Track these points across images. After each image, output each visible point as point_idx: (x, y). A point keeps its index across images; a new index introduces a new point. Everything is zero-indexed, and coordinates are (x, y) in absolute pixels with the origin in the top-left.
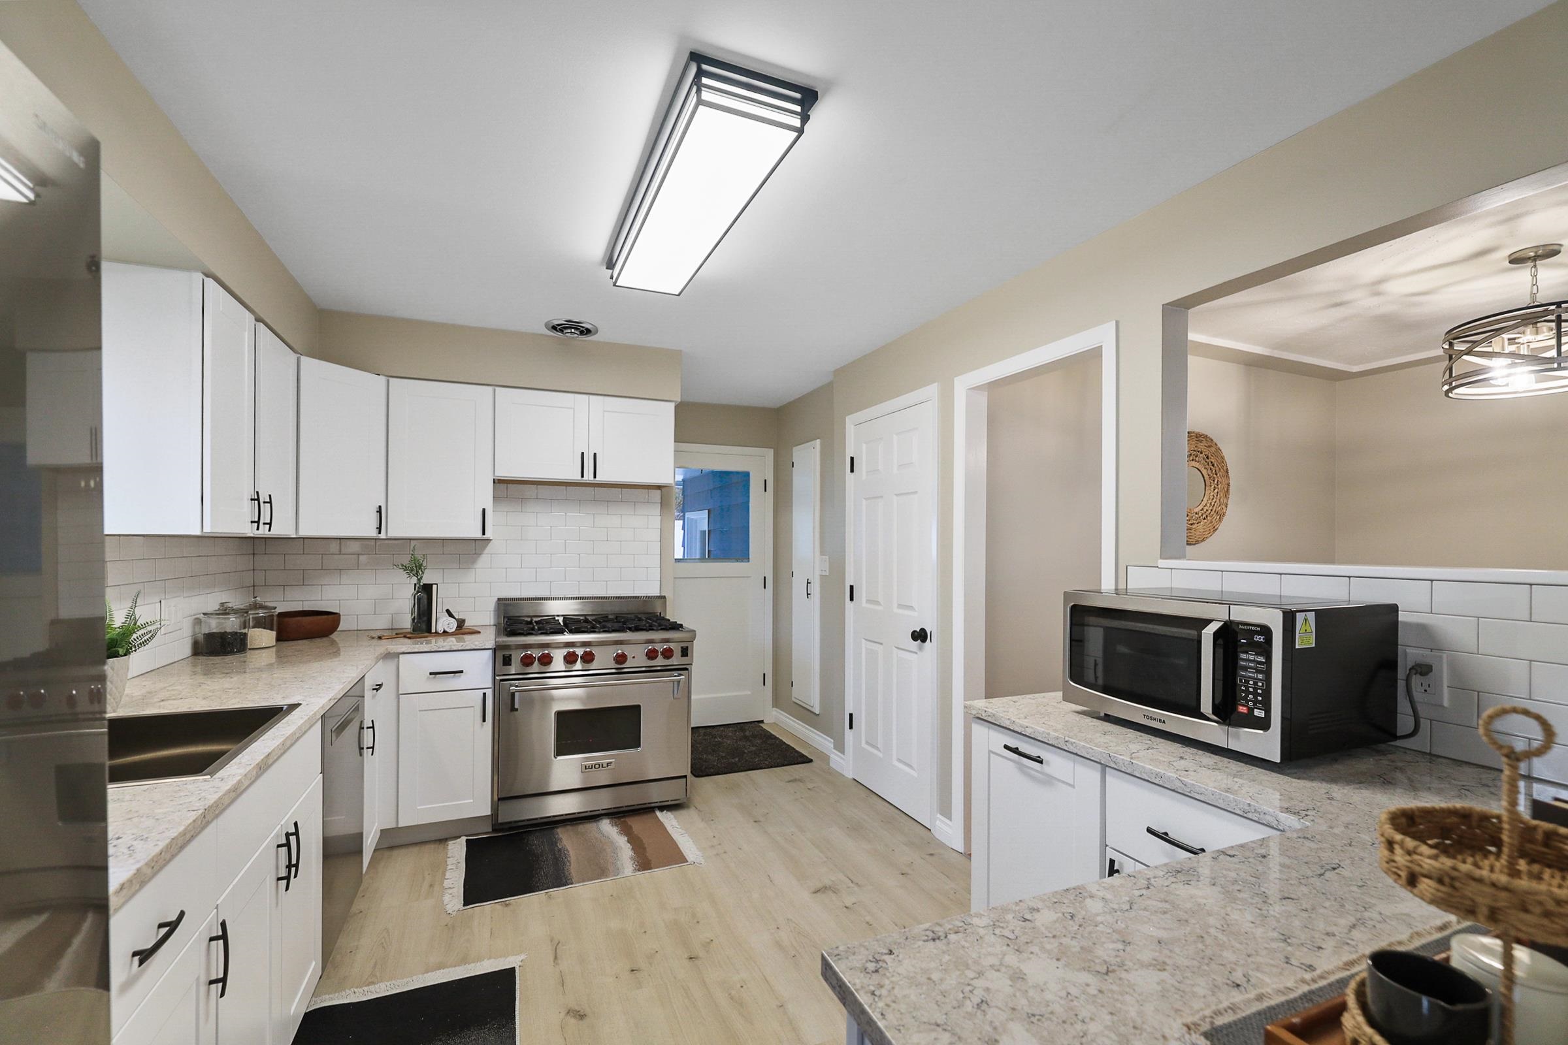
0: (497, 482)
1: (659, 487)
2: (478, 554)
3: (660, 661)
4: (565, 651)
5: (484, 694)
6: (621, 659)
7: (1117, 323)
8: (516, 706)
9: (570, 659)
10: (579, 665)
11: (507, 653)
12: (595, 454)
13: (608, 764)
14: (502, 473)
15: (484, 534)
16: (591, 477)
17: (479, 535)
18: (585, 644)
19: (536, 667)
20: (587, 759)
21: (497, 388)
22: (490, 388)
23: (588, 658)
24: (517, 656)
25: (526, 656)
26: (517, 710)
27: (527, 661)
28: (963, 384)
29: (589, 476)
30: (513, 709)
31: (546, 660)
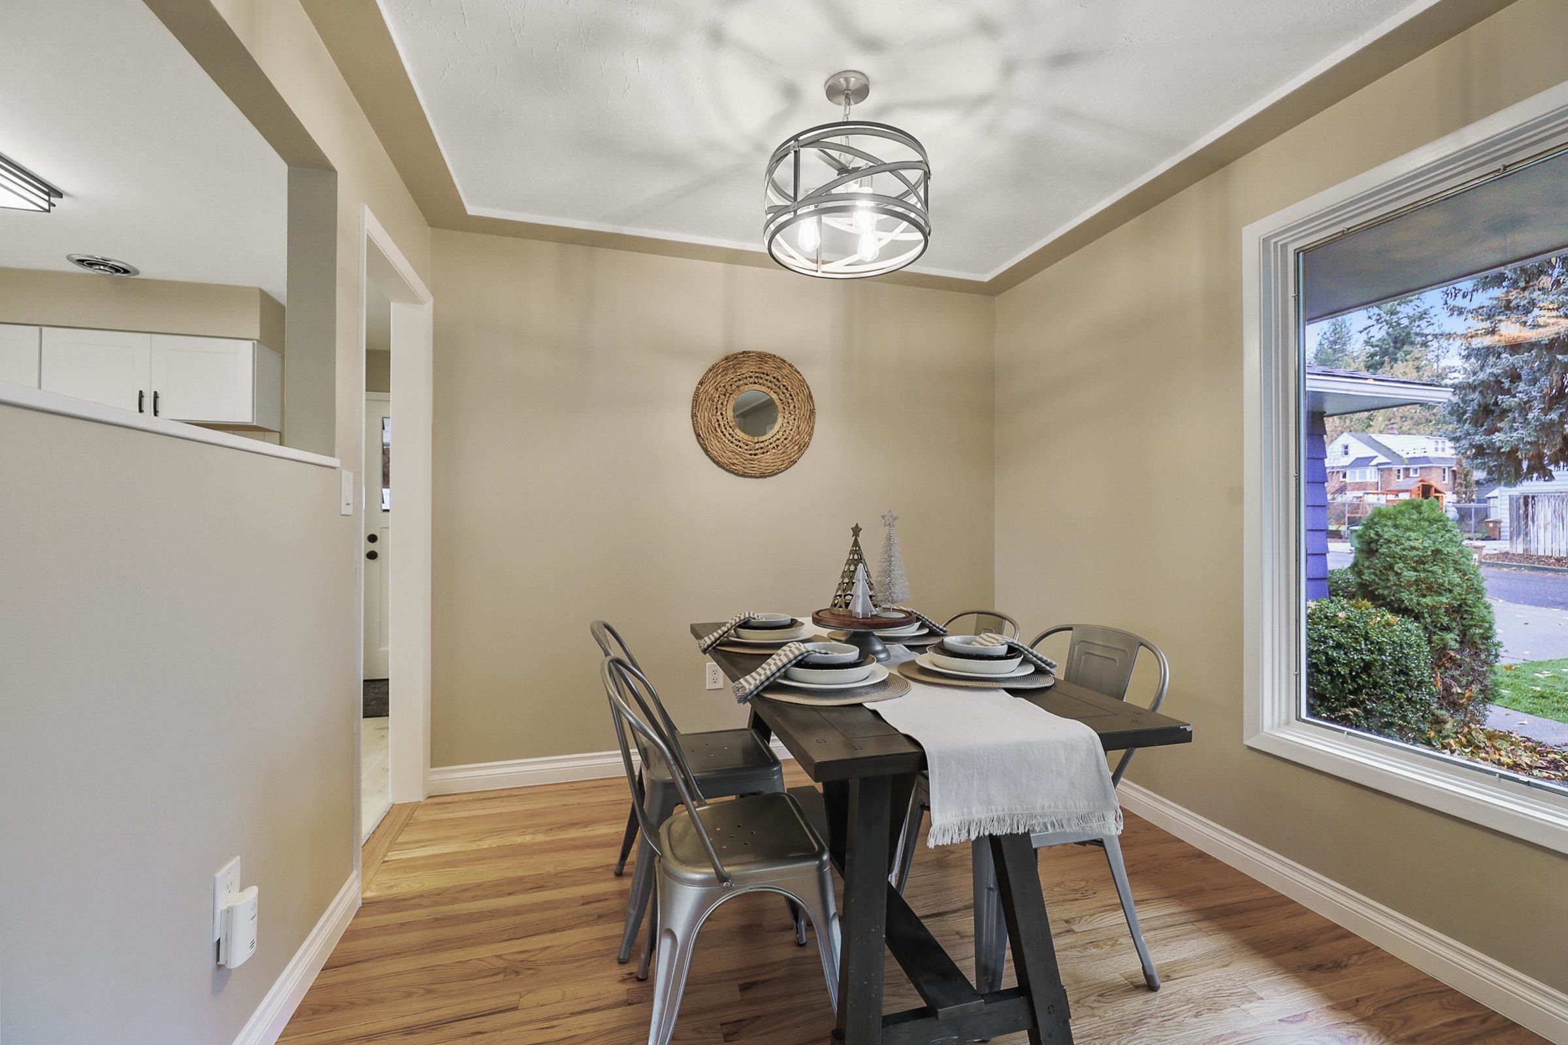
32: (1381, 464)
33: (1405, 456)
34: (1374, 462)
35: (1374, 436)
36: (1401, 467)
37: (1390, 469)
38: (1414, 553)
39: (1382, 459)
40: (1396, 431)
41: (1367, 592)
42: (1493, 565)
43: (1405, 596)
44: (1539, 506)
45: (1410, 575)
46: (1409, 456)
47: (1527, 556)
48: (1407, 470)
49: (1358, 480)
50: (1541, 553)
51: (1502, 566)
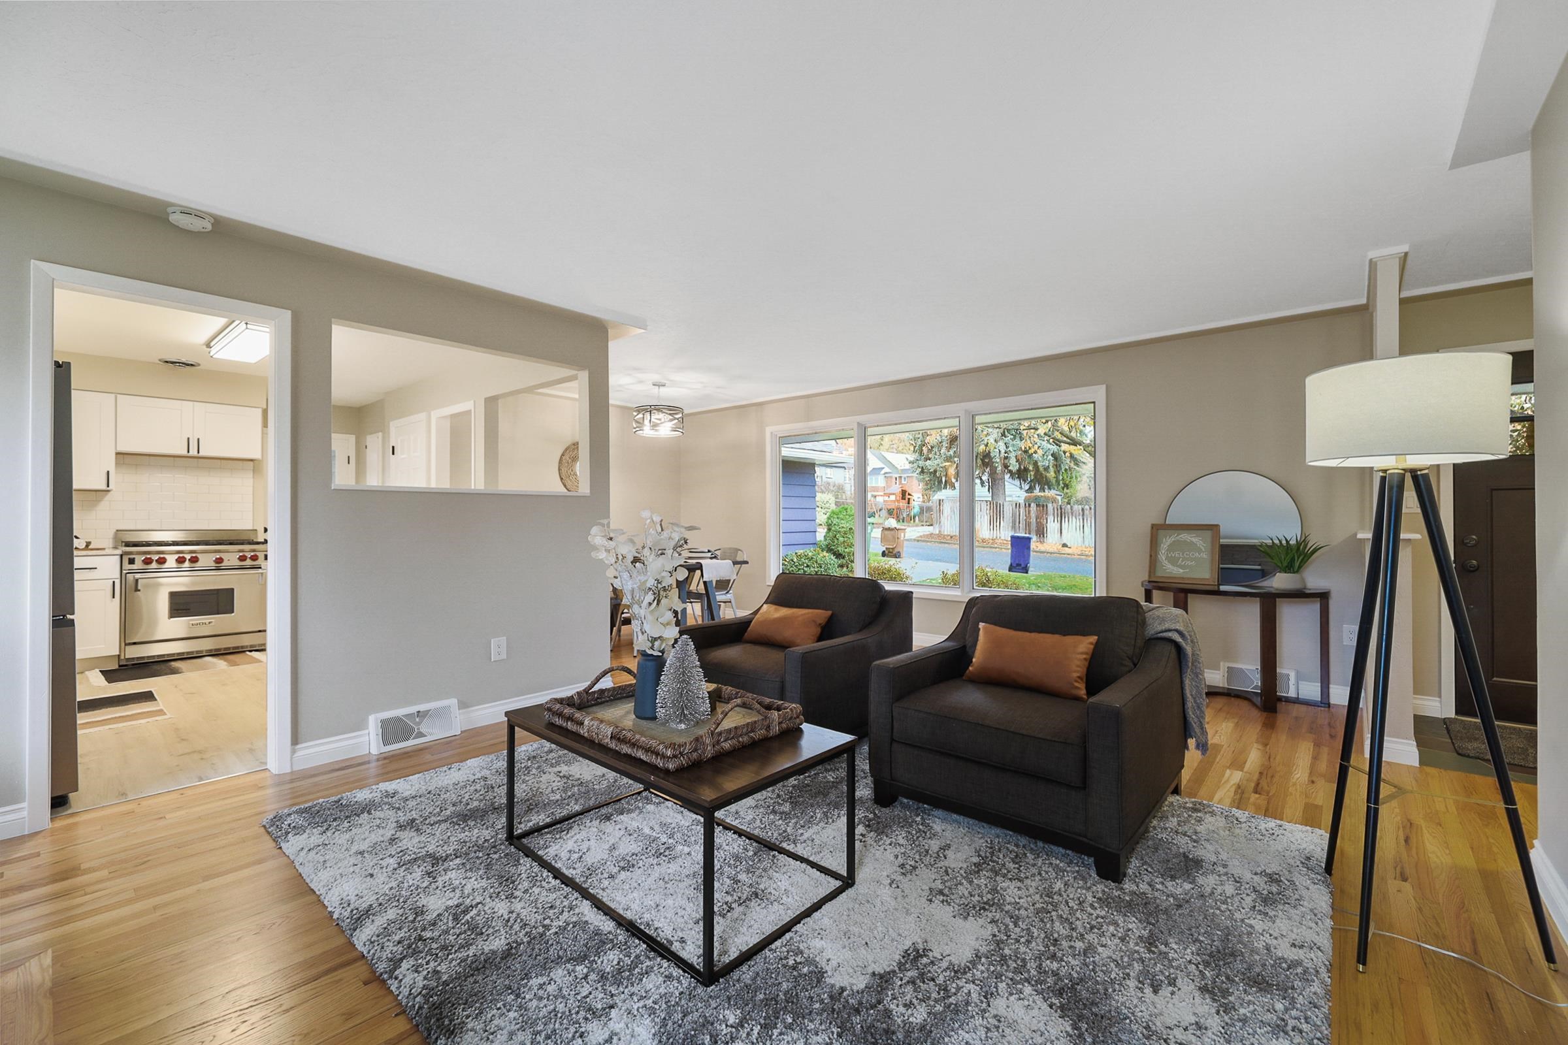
0: (117, 454)
1: (252, 460)
2: (99, 501)
3: (248, 562)
4: (176, 556)
5: (114, 582)
6: (219, 561)
7: (474, 402)
8: (139, 588)
9: (181, 561)
10: (187, 564)
11: (132, 556)
12: (198, 439)
13: (209, 623)
14: (122, 448)
15: (108, 486)
16: (195, 453)
17: (104, 487)
18: (191, 552)
19: (154, 565)
20: (191, 620)
21: (118, 395)
22: (113, 395)
23: (194, 560)
24: (139, 559)
25: (146, 558)
26: (139, 590)
27: (148, 562)
28: (436, 414)
29: (193, 452)
30: (137, 590)
31: (162, 561)
32: (886, 473)
33: (899, 468)
34: (883, 472)
35: (883, 453)
36: (897, 476)
37: (891, 477)
38: (843, 529)
39: (887, 470)
40: (894, 450)
41: (829, 549)
42: (924, 541)
43: (839, 549)
44: (945, 505)
45: (841, 539)
46: (902, 468)
47: (940, 535)
48: (900, 477)
49: (874, 485)
50: (946, 533)
51: (928, 541)
